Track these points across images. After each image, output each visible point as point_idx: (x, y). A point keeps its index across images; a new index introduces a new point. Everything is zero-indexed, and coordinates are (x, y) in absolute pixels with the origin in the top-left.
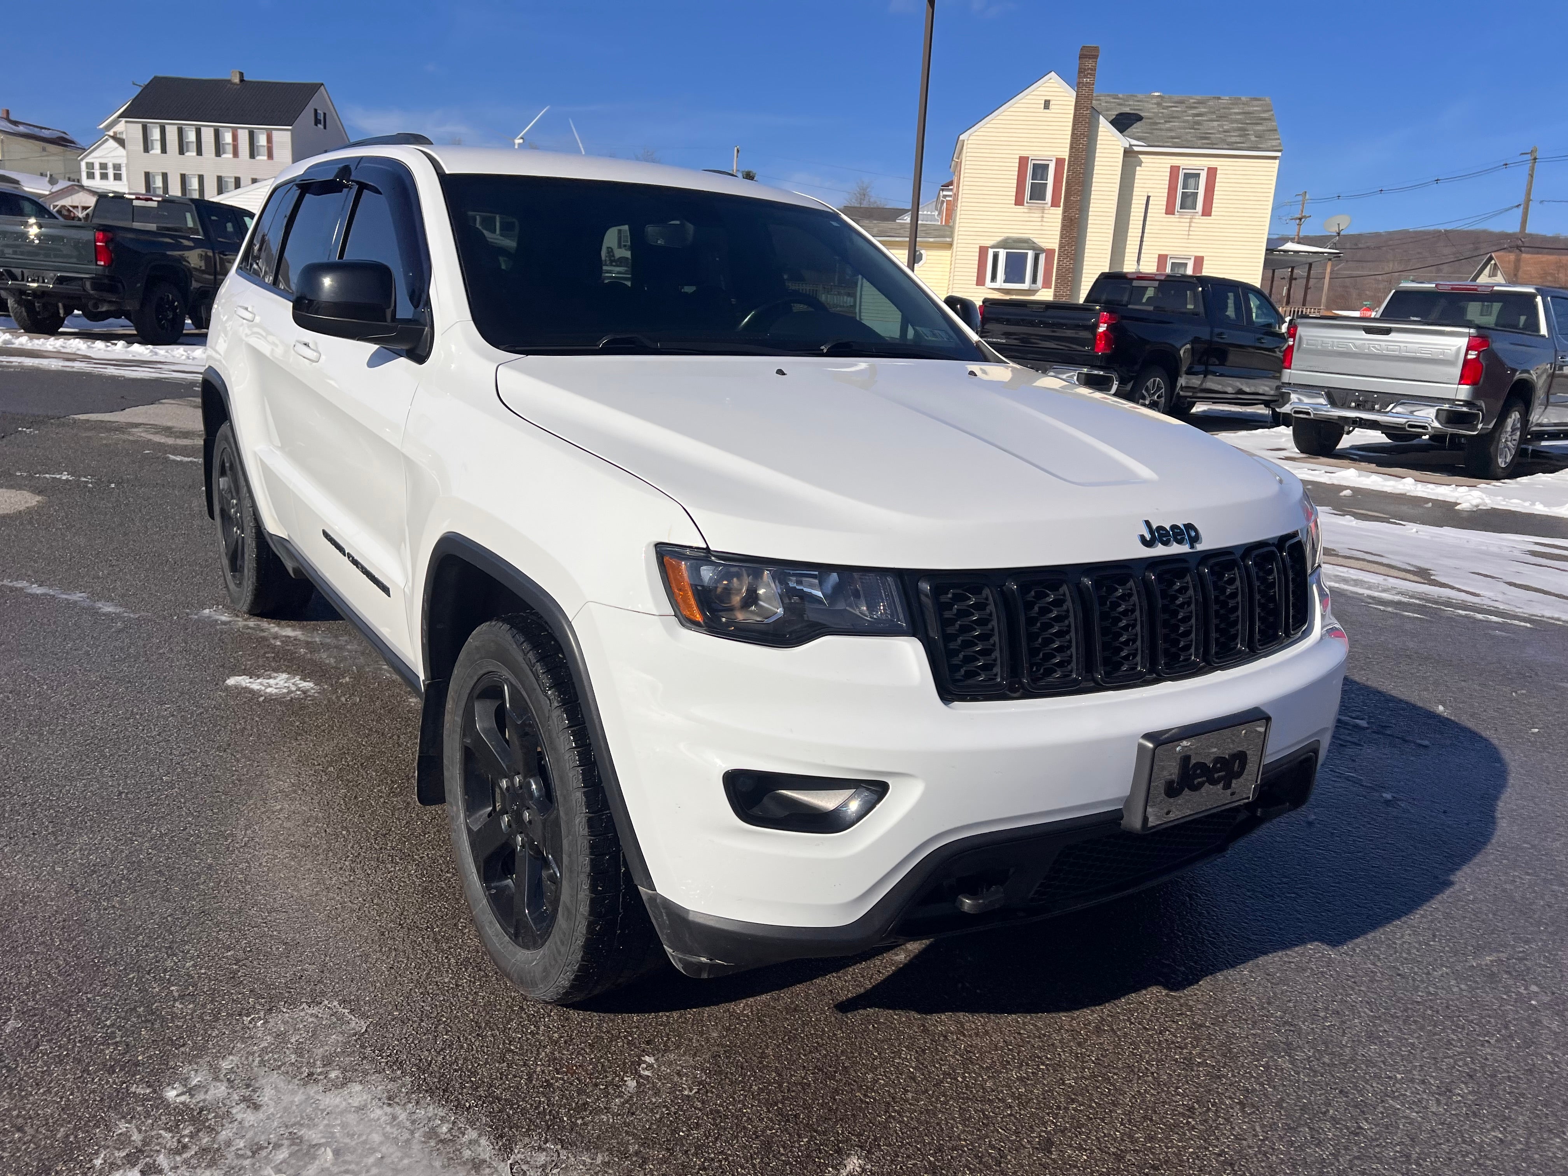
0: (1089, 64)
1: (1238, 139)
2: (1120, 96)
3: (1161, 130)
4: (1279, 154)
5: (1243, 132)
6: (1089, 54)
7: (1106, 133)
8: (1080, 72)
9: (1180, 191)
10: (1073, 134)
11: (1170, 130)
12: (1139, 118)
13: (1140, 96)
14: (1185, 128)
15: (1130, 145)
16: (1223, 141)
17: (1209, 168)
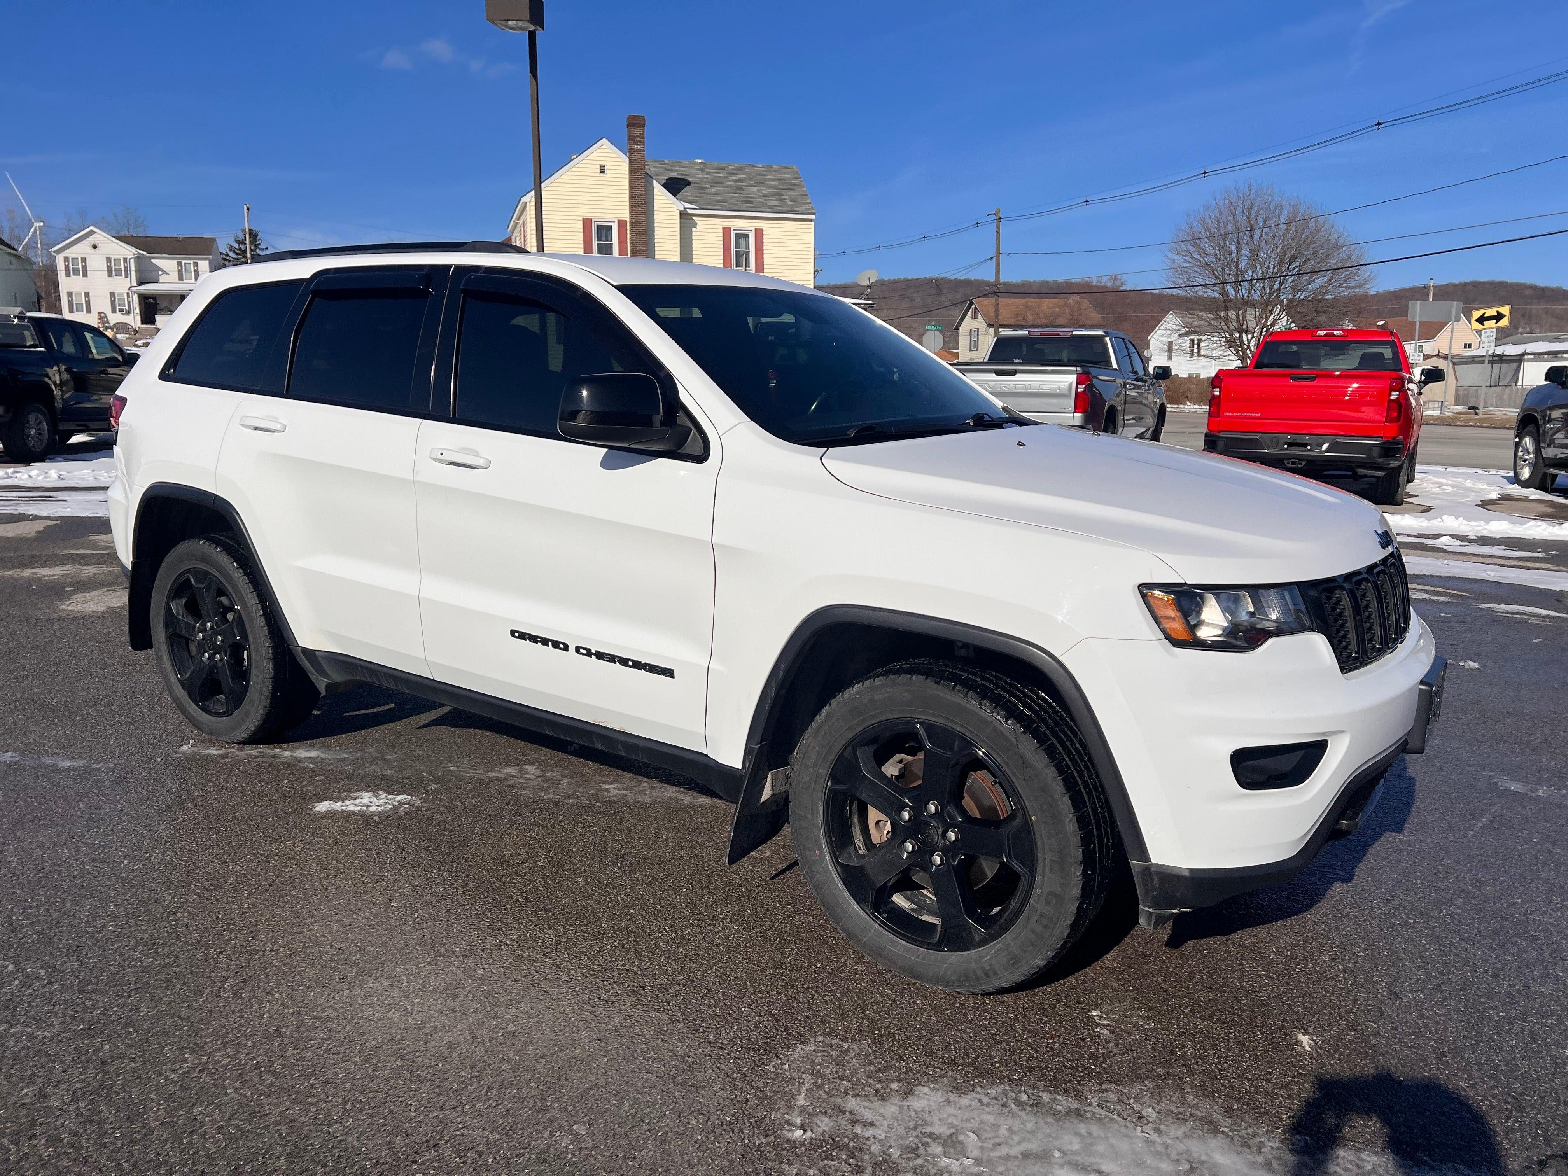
0: (637, 132)
1: (777, 204)
2: (666, 161)
3: (708, 194)
4: (813, 217)
5: (779, 196)
6: (636, 123)
7: (661, 197)
8: (629, 139)
9: (734, 250)
10: (631, 197)
11: (715, 194)
12: (688, 183)
13: (685, 162)
14: (729, 193)
15: (685, 208)
16: (765, 205)
17: (756, 230)
